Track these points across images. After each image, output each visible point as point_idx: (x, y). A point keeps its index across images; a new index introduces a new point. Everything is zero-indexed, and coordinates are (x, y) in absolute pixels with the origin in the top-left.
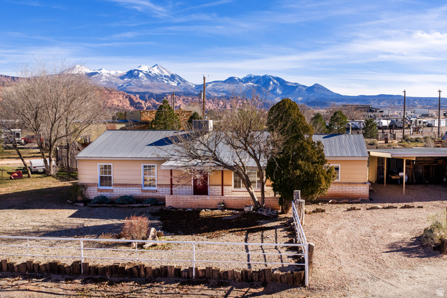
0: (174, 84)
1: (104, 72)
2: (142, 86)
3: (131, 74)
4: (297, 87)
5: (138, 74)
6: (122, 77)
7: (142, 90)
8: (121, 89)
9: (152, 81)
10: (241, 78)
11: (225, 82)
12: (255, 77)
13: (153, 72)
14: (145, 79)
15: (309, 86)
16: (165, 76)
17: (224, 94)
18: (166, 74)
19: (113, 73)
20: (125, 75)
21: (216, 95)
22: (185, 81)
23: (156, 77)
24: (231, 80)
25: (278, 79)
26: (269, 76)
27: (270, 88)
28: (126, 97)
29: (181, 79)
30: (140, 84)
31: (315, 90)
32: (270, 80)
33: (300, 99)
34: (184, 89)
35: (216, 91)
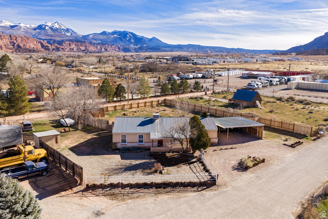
0: (69, 34)
1: (22, 25)
2: (48, 35)
3: (40, 27)
4: (143, 38)
5: (45, 27)
6: (35, 29)
7: (48, 38)
8: (34, 36)
9: (54, 32)
10: (110, 32)
11: (100, 34)
12: (119, 32)
13: (55, 26)
14: (50, 30)
15: (150, 38)
16: (63, 29)
17: (100, 42)
18: (64, 28)
19: (28, 26)
20: (37, 28)
21: (95, 42)
22: (75, 33)
23: (57, 30)
24: (104, 33)
25: (132, 33)
26: (127, 32)
27: (128, 39)
28: (39, 42)
29: (73, 31)
30: (47, 34)
31: (153, 40)
32: (127, 34)
33: (145, 45)
34: (75, 38)
35: (95, 39)
